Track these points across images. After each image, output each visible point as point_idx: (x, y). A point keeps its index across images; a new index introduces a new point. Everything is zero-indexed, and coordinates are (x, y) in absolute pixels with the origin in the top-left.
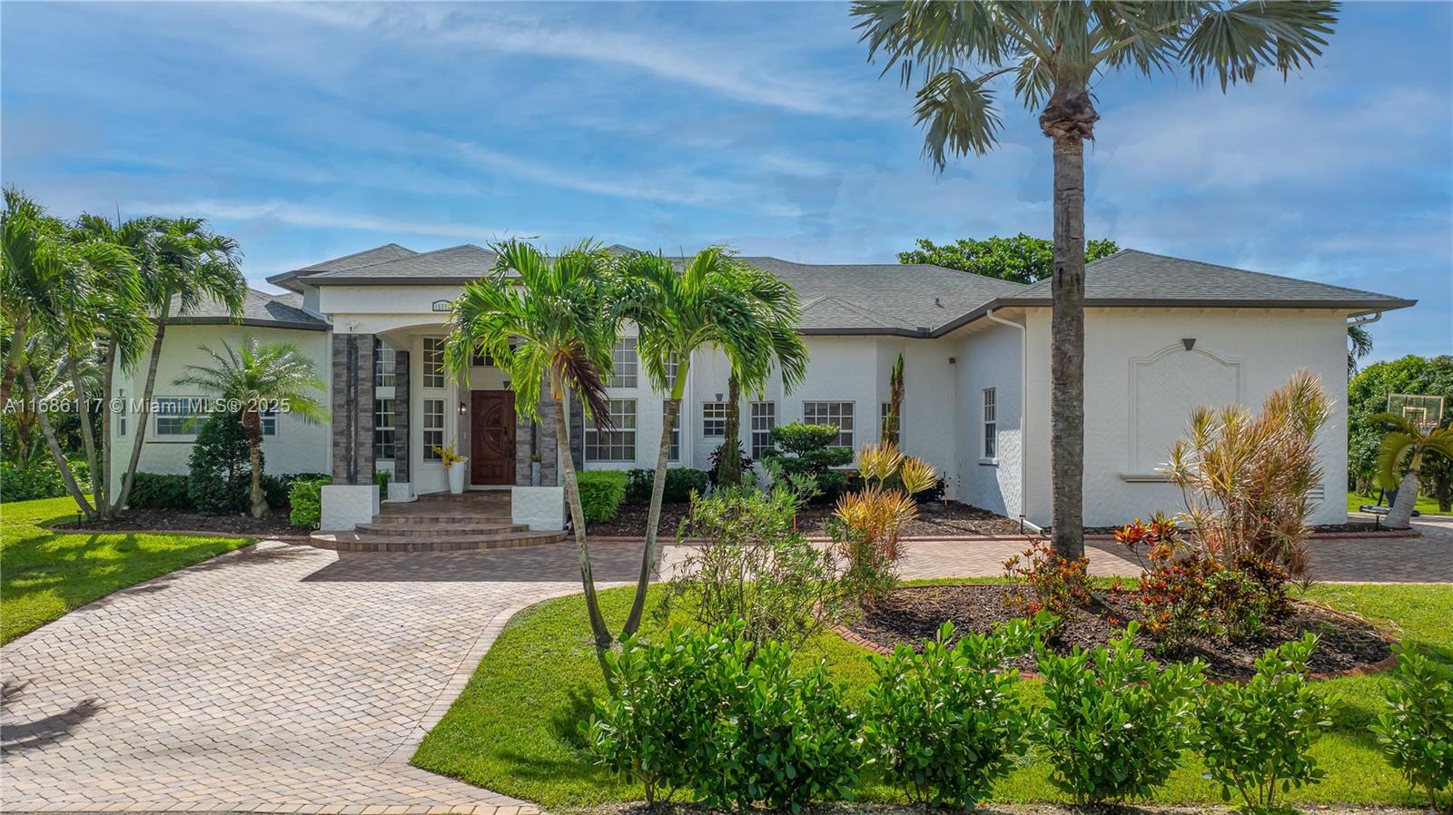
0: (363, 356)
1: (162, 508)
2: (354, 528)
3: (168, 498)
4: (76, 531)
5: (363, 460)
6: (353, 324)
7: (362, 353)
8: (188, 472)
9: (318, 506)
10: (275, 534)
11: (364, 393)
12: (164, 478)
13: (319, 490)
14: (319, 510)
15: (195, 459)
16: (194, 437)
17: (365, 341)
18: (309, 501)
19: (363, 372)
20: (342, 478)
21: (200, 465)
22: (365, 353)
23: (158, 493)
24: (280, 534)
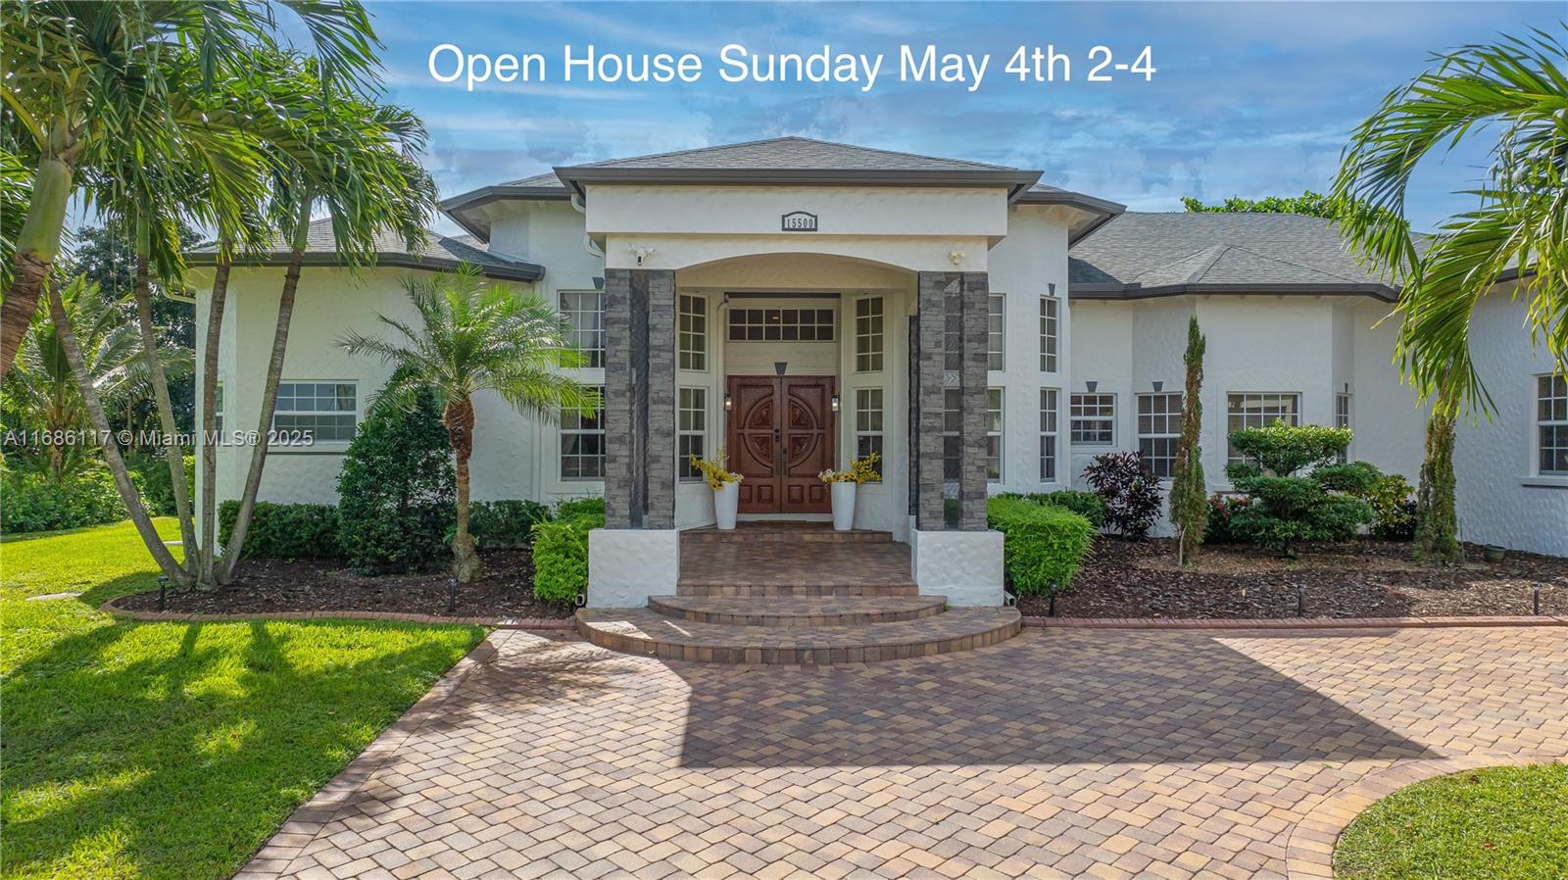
0: (657, 308)
1: (285, 557)
2: (646, 603)
3: (295, 542)
4: (158, 615)
5: (659, 486)
6: (641, 253)
7: (656, 302)
8: (335, 500)
9: (581, 566)
10: (510, 616)
11: (659, 371)
12: (289, 510)
13: (584, 538)
14: (585, 573)
15: (348, 480)
16: (346, 445)
17: (661, 281)
18: (567, 556)
19: (658, 335)
20: (621, 517)
21: (355, 492)
22: (662, 302)
23: (278, 535)
24: (518, 616)
